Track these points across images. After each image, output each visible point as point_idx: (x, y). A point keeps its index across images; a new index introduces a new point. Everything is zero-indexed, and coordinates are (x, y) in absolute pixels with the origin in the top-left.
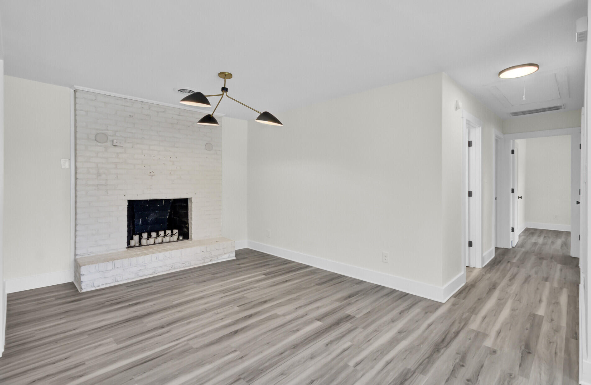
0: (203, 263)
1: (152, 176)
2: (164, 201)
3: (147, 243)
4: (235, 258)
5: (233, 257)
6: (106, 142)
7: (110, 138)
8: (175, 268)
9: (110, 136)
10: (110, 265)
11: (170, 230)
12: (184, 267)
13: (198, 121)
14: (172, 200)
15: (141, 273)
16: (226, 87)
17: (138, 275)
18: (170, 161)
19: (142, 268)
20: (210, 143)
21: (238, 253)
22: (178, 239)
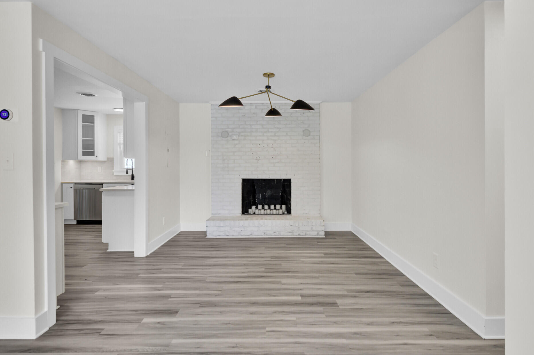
0: (292, 235)
1: (258, 160)
2: (276, 180)
3: (258, 212)
4: (324, 237)
5: (322, 235)
6: (228, 137)
7: (230, 134)
8: (267, 235)
9: (230, 132)
10: (222, 224)
11: (280, 205)
12: (274, 235)
13: (265, 114)
14: (283, 180)
15: (242, 233)
16: (269, 85)
17: (240, 234)
18: (272, 148)
19: (243, 229)
20: (308, 130)
21: (327, 233)
22: (283, 213)
